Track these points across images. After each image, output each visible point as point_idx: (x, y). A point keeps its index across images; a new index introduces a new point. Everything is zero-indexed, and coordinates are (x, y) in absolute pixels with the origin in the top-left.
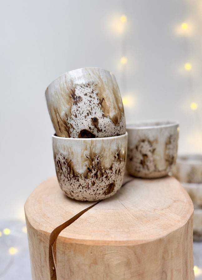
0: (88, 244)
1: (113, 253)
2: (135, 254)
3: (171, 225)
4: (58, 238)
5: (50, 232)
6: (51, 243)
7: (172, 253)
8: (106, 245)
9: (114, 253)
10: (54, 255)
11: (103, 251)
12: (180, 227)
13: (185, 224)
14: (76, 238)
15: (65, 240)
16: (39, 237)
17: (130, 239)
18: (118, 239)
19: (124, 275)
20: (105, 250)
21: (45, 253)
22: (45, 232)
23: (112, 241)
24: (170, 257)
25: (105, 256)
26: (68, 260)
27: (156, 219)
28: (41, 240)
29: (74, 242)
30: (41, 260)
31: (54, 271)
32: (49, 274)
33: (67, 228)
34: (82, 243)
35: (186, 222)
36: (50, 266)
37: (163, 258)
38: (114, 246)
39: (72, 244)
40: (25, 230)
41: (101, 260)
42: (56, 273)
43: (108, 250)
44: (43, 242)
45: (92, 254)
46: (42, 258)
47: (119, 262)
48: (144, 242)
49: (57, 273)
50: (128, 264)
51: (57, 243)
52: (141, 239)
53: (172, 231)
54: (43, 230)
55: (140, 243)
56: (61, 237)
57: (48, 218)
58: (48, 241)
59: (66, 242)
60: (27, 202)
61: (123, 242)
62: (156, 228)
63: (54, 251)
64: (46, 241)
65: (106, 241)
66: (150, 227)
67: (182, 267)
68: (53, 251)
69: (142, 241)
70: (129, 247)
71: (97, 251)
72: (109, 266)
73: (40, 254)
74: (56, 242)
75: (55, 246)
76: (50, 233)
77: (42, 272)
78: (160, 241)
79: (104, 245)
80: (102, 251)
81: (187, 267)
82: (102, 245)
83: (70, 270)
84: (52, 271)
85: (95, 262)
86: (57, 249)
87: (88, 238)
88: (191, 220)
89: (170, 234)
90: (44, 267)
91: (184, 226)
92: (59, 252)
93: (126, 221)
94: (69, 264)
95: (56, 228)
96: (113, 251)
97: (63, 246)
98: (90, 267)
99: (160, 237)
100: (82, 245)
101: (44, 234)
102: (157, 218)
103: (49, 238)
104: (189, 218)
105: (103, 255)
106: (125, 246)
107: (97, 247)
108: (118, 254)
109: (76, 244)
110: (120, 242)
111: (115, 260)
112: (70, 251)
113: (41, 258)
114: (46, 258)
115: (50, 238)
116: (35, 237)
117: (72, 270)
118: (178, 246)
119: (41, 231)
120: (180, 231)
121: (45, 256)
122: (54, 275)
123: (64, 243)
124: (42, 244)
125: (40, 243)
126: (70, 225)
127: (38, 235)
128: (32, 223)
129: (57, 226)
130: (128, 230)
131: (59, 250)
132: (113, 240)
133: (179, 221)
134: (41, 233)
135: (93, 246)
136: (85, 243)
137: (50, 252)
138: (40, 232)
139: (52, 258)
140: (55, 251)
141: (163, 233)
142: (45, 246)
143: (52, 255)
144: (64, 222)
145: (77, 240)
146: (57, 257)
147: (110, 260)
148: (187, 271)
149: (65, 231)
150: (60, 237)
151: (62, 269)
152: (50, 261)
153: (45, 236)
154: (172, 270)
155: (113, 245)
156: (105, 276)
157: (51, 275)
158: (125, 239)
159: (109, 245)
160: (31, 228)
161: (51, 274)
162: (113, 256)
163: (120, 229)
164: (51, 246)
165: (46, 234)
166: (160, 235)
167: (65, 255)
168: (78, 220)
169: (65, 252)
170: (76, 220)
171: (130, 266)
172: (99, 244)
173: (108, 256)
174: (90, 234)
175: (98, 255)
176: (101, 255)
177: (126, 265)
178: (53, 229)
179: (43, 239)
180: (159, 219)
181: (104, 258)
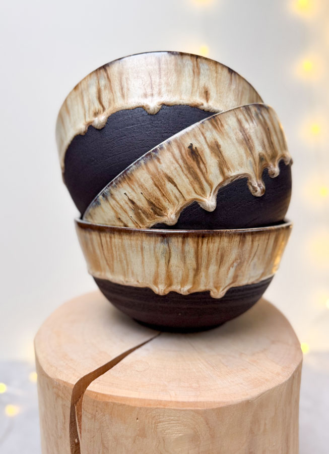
0: (132, 404)
1: (172, 420)
2: (207, 424)
3: (266, 380)
4: (86, 392)
5: (72, 383)
6: (75, 400)
7: (265, 424)
8: (162, 407)
9: (174, 421)
10: (78, 420)
12: (280, 383)
13: (288, 378)
14: (115, 394)
15: (96, 397)
16: (55, 390)
17: (201, 399)
18: (181, 399)
20: (159, 415)
21: (64, 416)
22: (65, 382)
23: (171, 402)
24: (262, 430)
25: (159, 424)
26: (100, 429)
27: (243, 370)
28: (58, 396)
29: (110, 401)
30: (56, 427)
31: (78, 444)
32: (69, 449)
33: (101, 377)
34: (124, 403)
35: (290, 375)
36: (70, 437)
37: (251, 431)
38: (174, 410)
39: (107, 404)
40: (34, 377)
41: (153, 430)
42: (80, 448)
43: (163, 416)
44: (62, 398)
45: (138, 421)
46: (59, 424)
47: (180, 435)
48: (221, 405)
50: (194, 438)
51: (83, 401)
52: (218, 400)
53: (267, 389)
54: (63, 380)
55: (215, 407)
56: (91, 391)
57: (72, 360)
58: (70, 397)
59: (98, 400)
60: (38, 334)
61: (190, 404)
62: (242, 384)
63: (77, 413)
64: (67, 397)
65: (161, 401)
66: (233, 382)
67: (281, 448)
69: (219, 403)
70: (197, 412)
71: (146, 416)
72: (164, 440)
73: (56, 417)
74: (82, 399)
75: (81, 405)
76: (73, 385)
77: (57, 445)
78: (248, 404)
79: (158, 407)
80: (155, 416)
81: (288, 447)
82: (155, 407)
83: (103, 444)
84: (74, 445)
85: (142, 434)
86: (82, 410)
87: (134, 395)
88: (297, 373)
89: (263, 393)
90: (61, 437)
91: (286, 382)
92: (86, 415)
93: (194, 370)
94: (101, 434)
95: (82, 376)
96: (172, 418)
97: (93, 406)
98: (134, 442)
99: (248, 397)
100: (122, 405)
101: (64, 386)
102: (243, 368)
103: (71, 392)
104: (294, 369)
105: (155, 423)
106: (192, 410)
107: (147, 409)
109: (114, 404)
110: (183, 403)
111: (174, 432)
112: (104, 416)
113: (57, 424)
114: (65, 423)
115: (73, 392)
116: (49, 389)
117: (106, 445)
118: (276, 413)
119: (59, 380)
120: (280, 389)
121: (64, 421)
122: (77, 452)
123: (94, 401)
124: (60, 402)
125: (56, 399)
126: (106, 373)
127: (53, 387)
128: (45, 368)
129: (85, 374)
130: (198, 385)
131: (86, 411)
132: (173, 399)
133: (278, 374)
134: (59, 385)
135: (140, 408)
136: (127, 403)
137: (72, 415)
138: (58, 382)
139: (75, 423)
140: (80, 413)
141: (252, 392)
142: (65, 405)
143: (75, 420)
144: (96, 368)
145: (116, 398)
146: (82, 423)
147: (166, 432)
149: (98, 383)
150: (88, 391)
151: (90, 442)
152: (71, 428)
153: (65, 389)
154: (264, 452)
155: (172, 408)
157: (72, 451)
158: (192, 399)
159: (166, 407)
160: (43, 375)
161: (72, 449)
162: (172, 425)
163: (185, 382)
164: (74, 405)
165: (66, 385)
166: (247, 394)
167: (96, 421)
168: (118, 365)
169: (95, 416)
170: (115, 365)
171: (199, 443)
172: (150, 405)
173: (164, 425)
174: (137, 389)
175: (149, 422)
176: (153, 423)
177: (192, 440)
178: (78, 378)
179: (61, 393)
180: (247, 369)
181: (158, 427)
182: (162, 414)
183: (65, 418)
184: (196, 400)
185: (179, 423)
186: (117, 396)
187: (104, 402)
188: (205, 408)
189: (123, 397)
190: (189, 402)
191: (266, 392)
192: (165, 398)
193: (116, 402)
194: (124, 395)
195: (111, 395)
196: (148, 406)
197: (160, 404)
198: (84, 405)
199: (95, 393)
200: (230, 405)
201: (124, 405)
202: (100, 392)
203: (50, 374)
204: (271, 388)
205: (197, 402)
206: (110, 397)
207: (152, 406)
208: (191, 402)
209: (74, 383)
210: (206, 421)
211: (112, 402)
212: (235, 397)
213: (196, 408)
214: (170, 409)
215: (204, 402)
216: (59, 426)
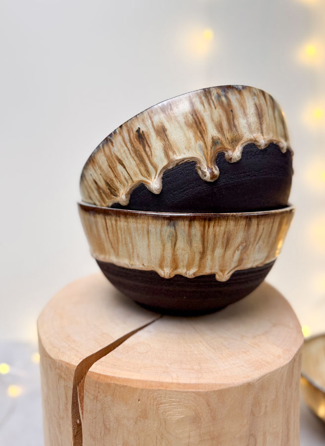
0: (134, 386)
1: (174, 402)
2: (209, 406)
3: (267, 363)
4: (88, 374)
5: (75, 364)
6: (77, 382)
7: (266, 407)
8: (163, 388)
9: (175, 402)
10: (80, 400)
11: (158, 399)
12: (281, 366)
13: (289, 361)
14: (117, 375)
15: (99, 377)
16: (57, 371)
17: (202, 381)
18: (183, 381)
19: (189, 437)
20: (161, 397)
21: (67, 397)
22: (67, 363)
23: (172, 383)
24: (262, 413)
25: (160, 406)
26: (102, 410)
27: (245, 352)
28: (60, 377)
29: (112, 382)
30: (59, 407)
31: (80, 425)
32: (71, 429)
33: (103, 359)
34: (126, 384)
35: (291, 358)
36: (72, 417)
37: (252, 413)
38: (176, 391)
39: (109, 385)
40: (37, 358)
41: (154, 412)
42: (81, 429)
43: (165, 397)
44: (64, 379)
45: (139, 402)
46: (61, 404)
47: (181, 416)
48: (223, 387)
49: (83, 429)
50: (196, 419)
51: (85, 382)
52: (219, 382)
53: (269, 372)
54: (65, 361)
55: (216, 389)
56: (93, 372)
57: (74, 341)
58: (72, 378)
59: (100, 381)
61: (190, 386)
62: (243, 366)
63: (80, 394)
64: (69, 378)
65: (163, 383)
66: (234, 364)
67: (281, 430)
68: (78, 394)
69: (220, 385)
70: (198, 394)
71: (148, 398)
72: (165, 422)
73: (58, 397)
74: (84, 380)
75: (83, 386)
76: (75, 366)
77: (59, 426)
78: (249, 386)
79: (160, 388)
80: (156, 398)
81: (288, 429)
82: (157, 388)
83: (105, 425)
84: (76, 426)
85: (144, 415)
86: (84, 391)
87: (136, 376)
88: (298, 355)
89: (265, 376)
90: (63, 418)
91: (287, 365)
92: (88, 396)
93: (196, 353)
94: (103, 415)
95: (85, 358)
96: (174, 400)
97: (95, 387)
98: (136, 423)
99: (249, 380)
100: (124, 387)
101: (67, 367)
102: (245, 350)
103: (73, 373)
104: (296, 352)
105: (157, 405)
106: (193, 392)
107: (149, 391)
108: (181, 404)
109: (116, 385)
110: (185, 385)
111: (176, 413)
112: (106, 397)
113: (59, 404)
114: (67, 404)
115: (75, 373)
116: (51, 370)
117: (108, 427)
118: (276, 396)
119: (62, 361)
120: (281, 372)
121: (66, 402)
122: (79, 432)
123: (96, 382)
124: (62, 383)
125: (58, 380)
126: (108, 354)
127: (56, 368)
128: (48, 348)
129: (88, 355)
130: (199, 367)
131: (88, 392)
132: (175, 381)
133: (279, 357)
134: (62, 366)
135: (142, 390)
136: (129, 385)
137: (75, 395)
138: (60, 363)
139: (77, 404)
140: (82, 394)
141: (254, 375)
142: (67, 386)
143: (77, 401)
144: (99, 350)
145: (119, 379)
146: (84, 404)
147: (167, 413)
148: (288, 436)
149: (100, 364)
150: (91, 372)
151: (92, 423)
152: (73, 409)
153: (68, 370)
154: (264, 434)
155: (174, 389)
156: (159, 437)
157: (74, 432)
158: (193, 381)
159: (168, 389)
160: (46, 356)
161: (74, 430)
162: (173, 406)
163: (186, 364)
164: (76, 386)
165: (68, 366)
166: (248, 377)
167: (98, 402)
168: (120, 346)
169: (97, 397)
170: (117, 346)
171: (200, 424)
172: (152, 386)
173: (166, 406)
174: (139, 371)
175: (150, 404)
176: (155, 404)
177: (193, 422)
178: (80, 359)
179: (63, 374)
180: (248, 351)
181: (159, 409)
182: (163, 396)
183: (67, 400)
184: (197, 382)
185: (180, 405)
186: (119, 378)
187: (106, 383)
188: (207, 390)
189: (125, 379)
190: (190, 384)
191: (267, 374)
192: (167, 380)
193: (118, 383)
194: (126, 377)
195: (113, 377)
196: (150, 388)
197: (162, 386)
198: (86, 386)
199: (97, 374)
200: (231, 388)
201: (126, 386)
202: (102, 373)
203: (52, 355)
204: (272, 370)
205: (198, 384)
206: (112, 378)
207: (153, 388)
208: (193, 384)
209: (77, 365)
210: (208, 403)
211: (114, 384)
212: (236, 380)
213: (198, 390)
214: (171, 391)
215: (205, 384)
216: (61, 407)
